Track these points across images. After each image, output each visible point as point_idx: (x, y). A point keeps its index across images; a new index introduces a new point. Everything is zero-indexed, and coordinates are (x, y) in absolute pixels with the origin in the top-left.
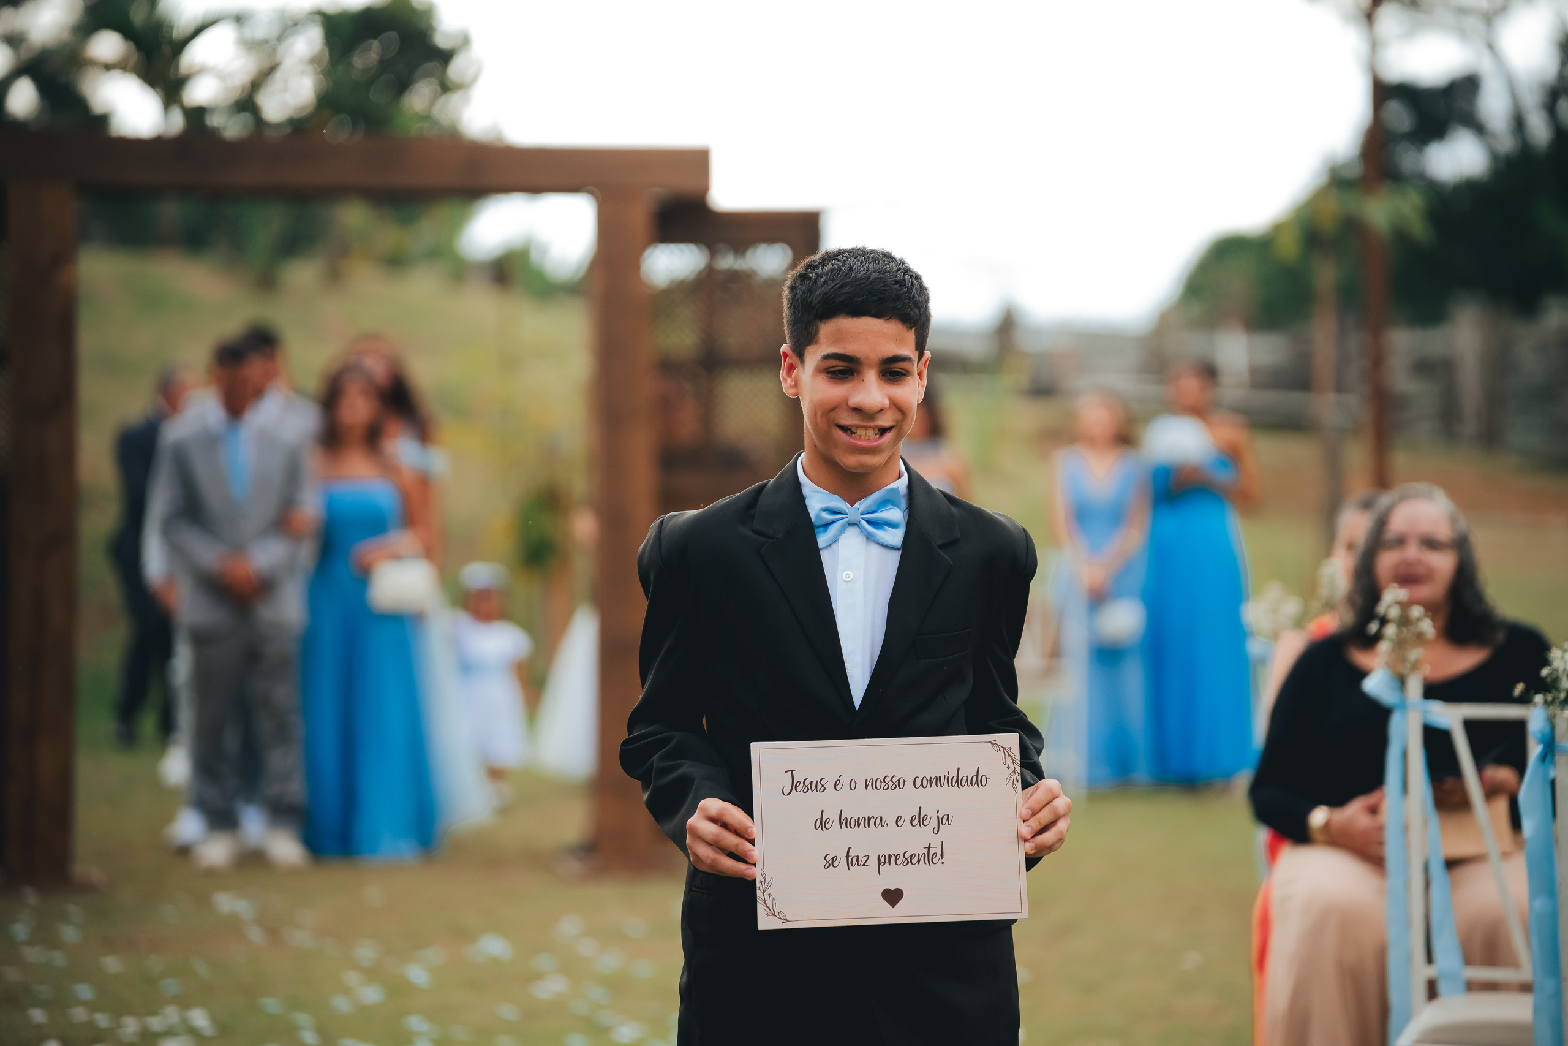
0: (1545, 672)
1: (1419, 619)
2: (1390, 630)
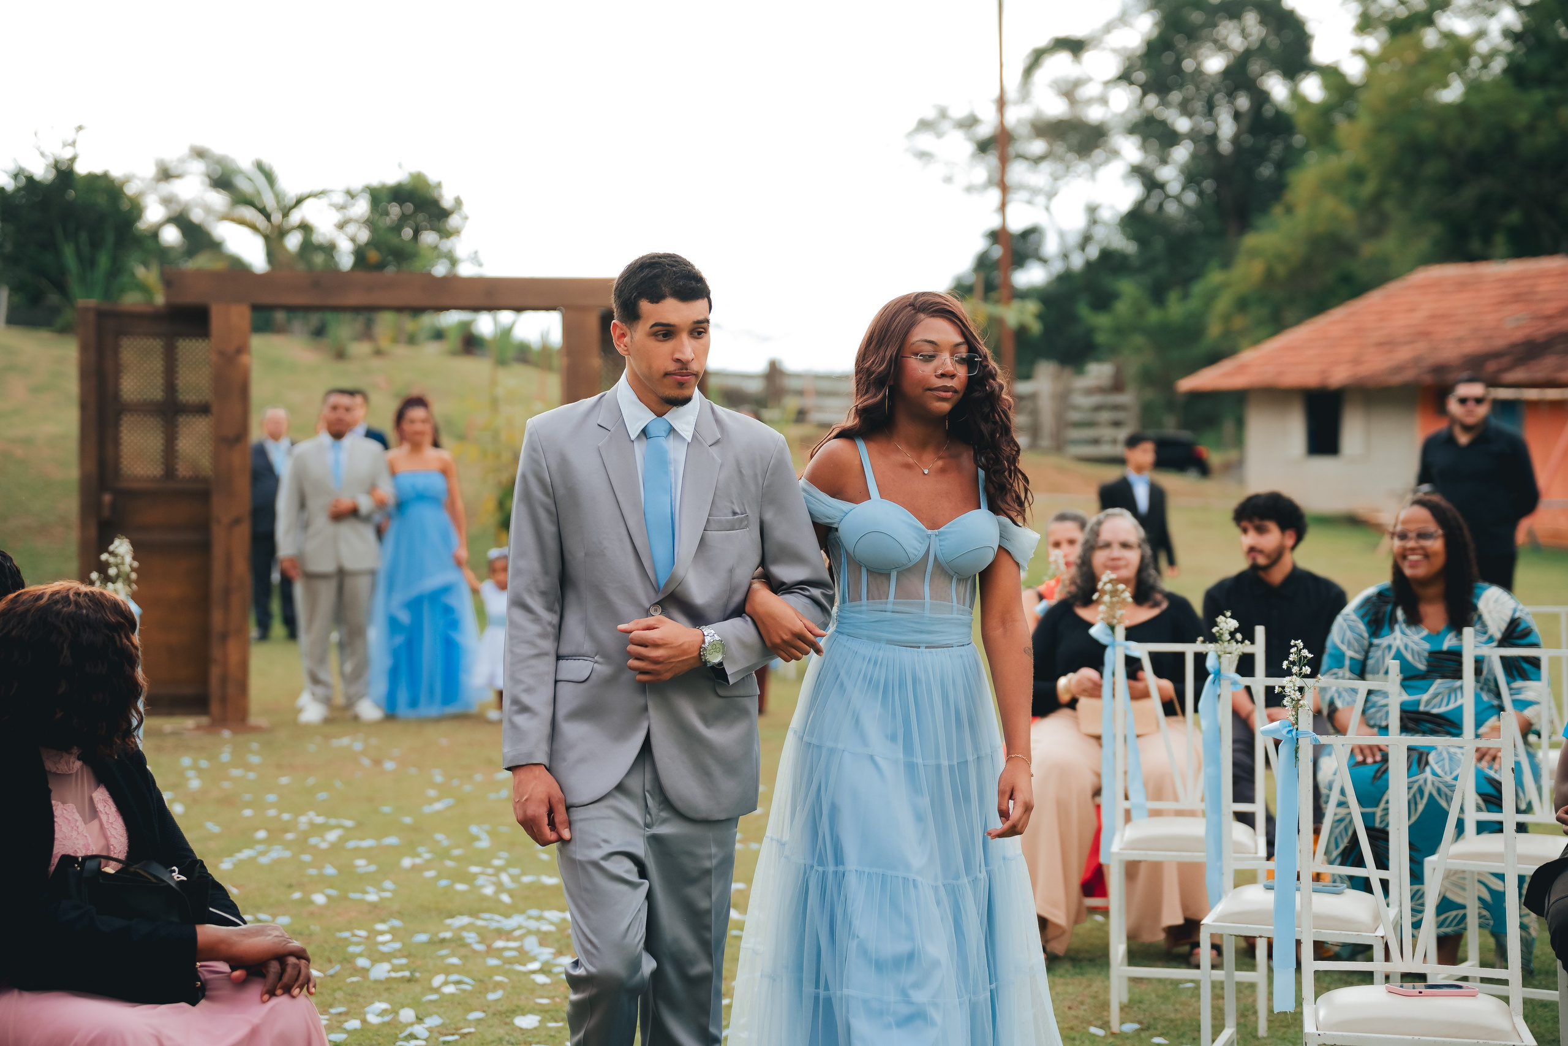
0: (1214, 630)
1: (1123, 591)
2: (1106, 598)
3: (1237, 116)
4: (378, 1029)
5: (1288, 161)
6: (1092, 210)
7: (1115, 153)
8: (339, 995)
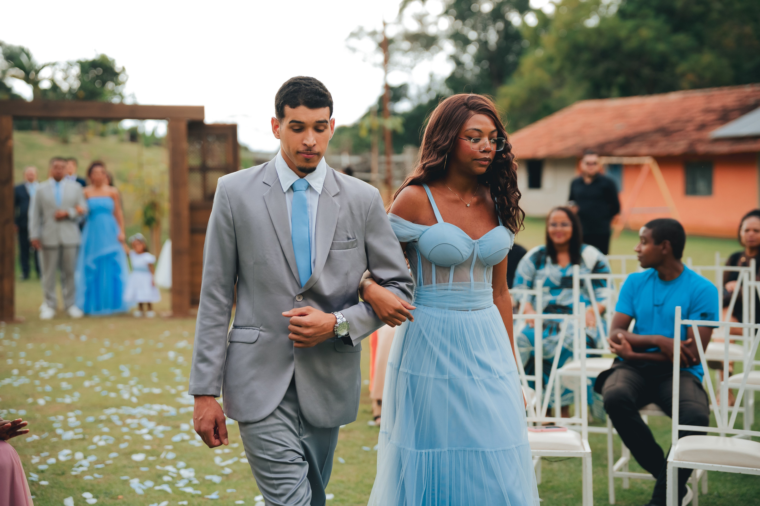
3: (498, 32)
4: (64, 464)
5: (520, 53)
6: (431, 76)
7: (441, 49)
8: (46, 447)
